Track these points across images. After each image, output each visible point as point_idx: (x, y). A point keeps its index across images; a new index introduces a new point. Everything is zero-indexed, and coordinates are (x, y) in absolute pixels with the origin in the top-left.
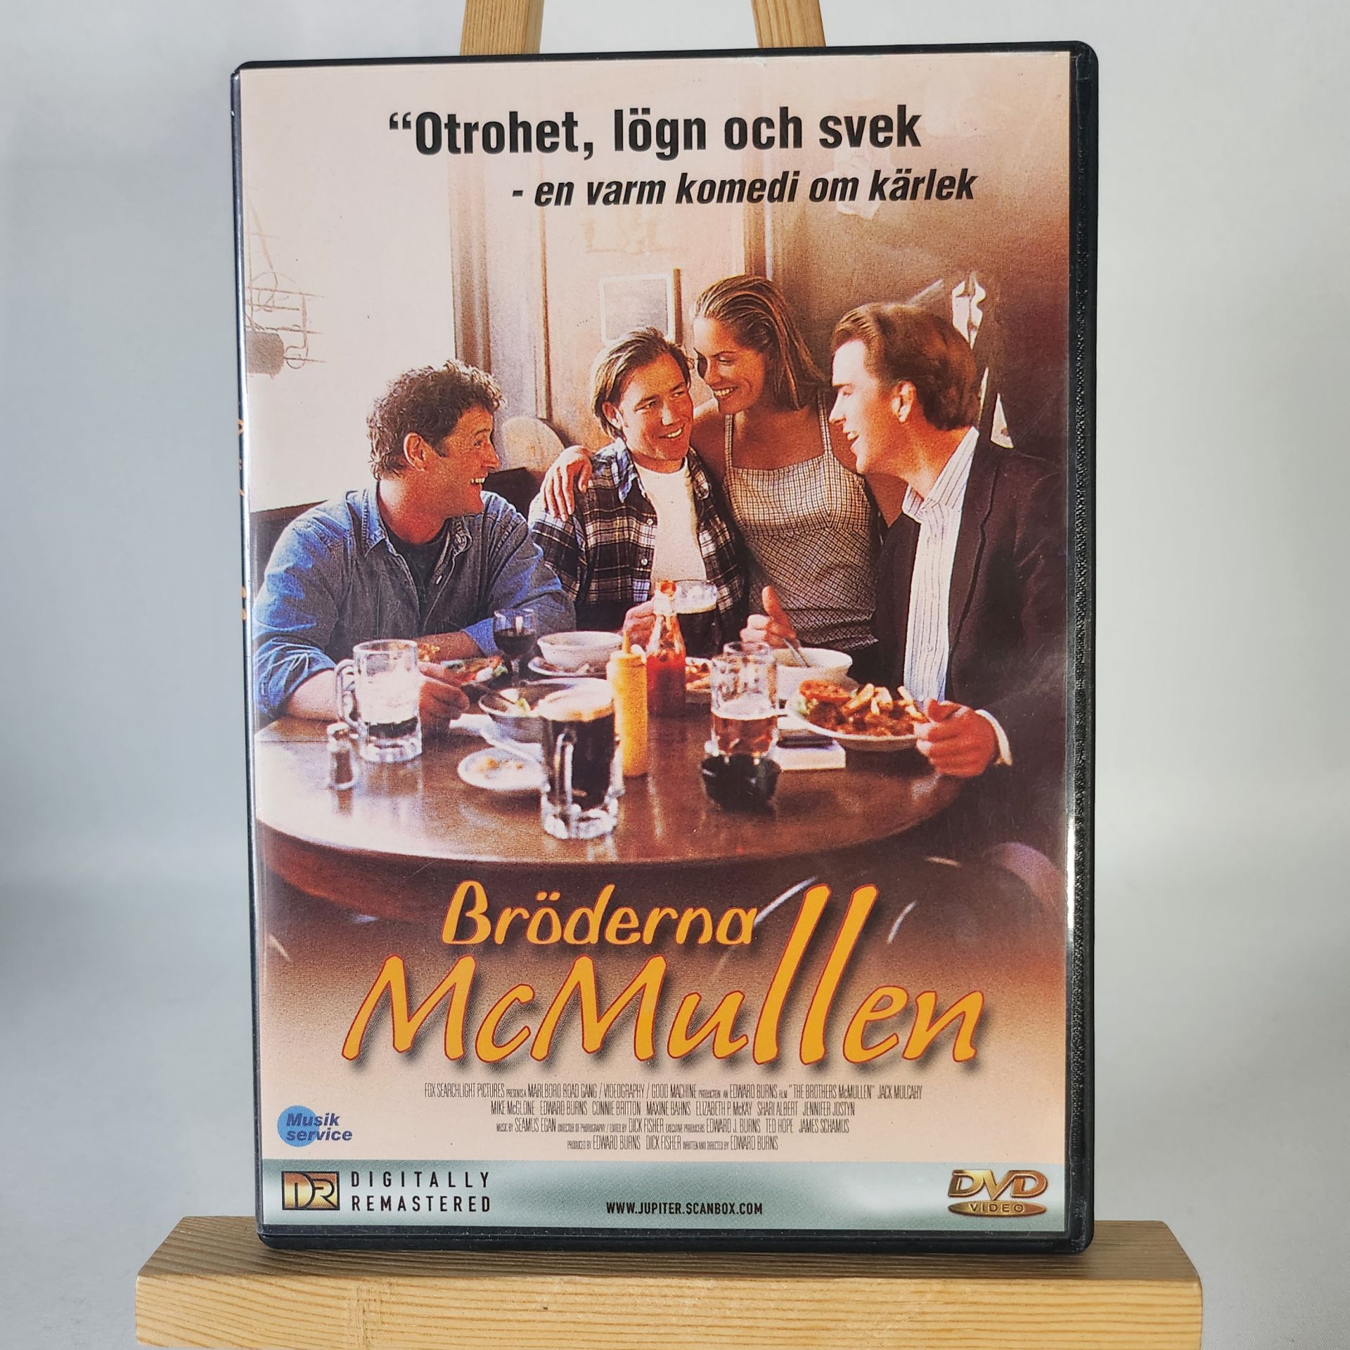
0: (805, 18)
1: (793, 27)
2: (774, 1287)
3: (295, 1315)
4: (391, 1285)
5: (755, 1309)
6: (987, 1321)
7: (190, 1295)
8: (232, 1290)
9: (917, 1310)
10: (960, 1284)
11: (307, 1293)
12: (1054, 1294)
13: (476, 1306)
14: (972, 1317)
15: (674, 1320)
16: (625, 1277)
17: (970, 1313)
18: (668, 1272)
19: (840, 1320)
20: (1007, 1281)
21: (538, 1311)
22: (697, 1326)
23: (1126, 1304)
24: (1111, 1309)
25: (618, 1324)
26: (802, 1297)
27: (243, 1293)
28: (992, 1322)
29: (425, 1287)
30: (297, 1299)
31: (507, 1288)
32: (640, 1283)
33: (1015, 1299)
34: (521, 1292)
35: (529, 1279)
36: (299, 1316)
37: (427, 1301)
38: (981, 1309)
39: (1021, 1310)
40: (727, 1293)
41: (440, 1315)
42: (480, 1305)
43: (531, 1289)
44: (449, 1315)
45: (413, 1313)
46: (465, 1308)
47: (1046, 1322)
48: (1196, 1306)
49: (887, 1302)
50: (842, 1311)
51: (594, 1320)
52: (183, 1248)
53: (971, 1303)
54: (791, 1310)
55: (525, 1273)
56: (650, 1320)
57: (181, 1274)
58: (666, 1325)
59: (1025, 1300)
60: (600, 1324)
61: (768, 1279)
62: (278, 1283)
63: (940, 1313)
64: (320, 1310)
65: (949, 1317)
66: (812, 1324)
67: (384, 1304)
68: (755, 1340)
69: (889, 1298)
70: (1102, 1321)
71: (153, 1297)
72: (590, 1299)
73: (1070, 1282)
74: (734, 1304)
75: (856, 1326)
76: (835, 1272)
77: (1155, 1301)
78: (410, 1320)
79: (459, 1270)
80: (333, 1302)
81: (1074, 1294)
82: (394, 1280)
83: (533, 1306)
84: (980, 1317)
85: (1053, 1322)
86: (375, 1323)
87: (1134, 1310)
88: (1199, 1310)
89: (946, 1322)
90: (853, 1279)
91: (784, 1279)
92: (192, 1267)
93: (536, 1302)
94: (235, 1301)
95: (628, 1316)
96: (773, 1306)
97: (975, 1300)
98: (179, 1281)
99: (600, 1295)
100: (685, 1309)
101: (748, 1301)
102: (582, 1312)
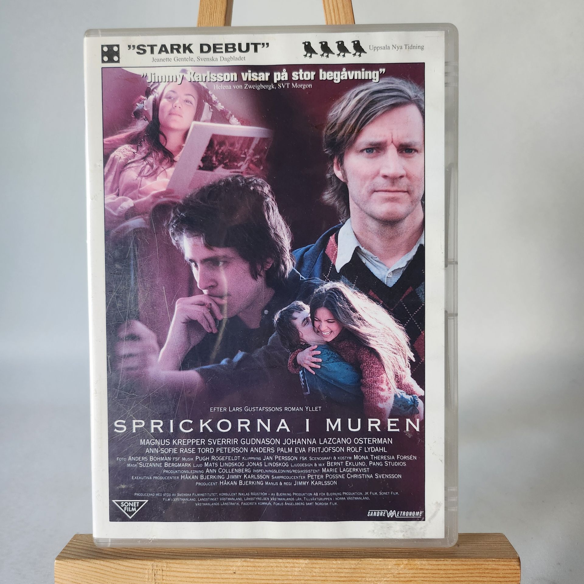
0: (346, 12)
1: (341, 17)
2: (334, 563)
3: (124, 577)
4: (167, 563)
5: (327, 572)
6: (427, 577)
7: (78, 568)
8: (97, 566)
9: (397, 572)
10: (415, 561)
11: (130, 567)
12: (456, 565)
13: (204, 572)
14: (421, 575)
15: (291, 577)
16: (269, 559)
17: (420, 573)
18: (288, 556)
19: (363, 577)
20: (436, 559)
21: (231, 574)
22: (301, 580)
23: (487, 569)
24: (481, 571)
25: (266, 580)
26: (346, 567)
27: (101, 567)
28: (429, 577)
29: (182, 564)
30: (126, 570)
31: (218, 564)
32: (276, 562)
33: (440, 567)
34: (224, 566)
35: (227, 560)
36: (127, 577)
37: (182, 570)
38: (425, 572)
39: (442, 572)
40: (314, 566)
41: (188, 576)
42: (206, 571)
43: (228, 565)
44: (192, 576)
45: (177, 575)
46: (199, 573)
47: (453, 577)
48: (517, 569)
49: (384, 569)
50: (364, 573)
51: (255, 578)
52: (75, 548)
53: (421, 569)
54: (342, 572)
55: (225, 557)
56: (280, 578)
57: (74, 559)
58: (287, 580)
59: (443, 567)
60: (258, 579)
61: (332, 559)
62: (117, 563)
63: (407, 573)
64: (136, 574)
65: (410, 575)
66: (351, 579)
67: (164, 571)
69: (384, 567)
70: (477, 577)
71: (62, 569)
72: (254, 568)
73: (463, 560)
74: (316, 570)
75: (370, 580)
76: (361, 556)
77: (500, 567)
78: (175, 579)
79: (196, 556)
80: (141, 571)
81: (464, 565)
82: (168, 561)
83: (229, 572)
84: (424, 575)
85: (455, 577)
86: (159, 580)
87: (491, 571)
88: (519, 571)
89: (409, 577)
90: (367, 559)
91: (339, 559)
92: (79, 556)
93: (230, 570)
94: (98, 571)
95: (271, 576)
96: (334, 571)
97: (422, 568)
98: (73, 562)
99: (258, 567)
100: (295, 572)
101: (323, 569)
102: (251, 574)
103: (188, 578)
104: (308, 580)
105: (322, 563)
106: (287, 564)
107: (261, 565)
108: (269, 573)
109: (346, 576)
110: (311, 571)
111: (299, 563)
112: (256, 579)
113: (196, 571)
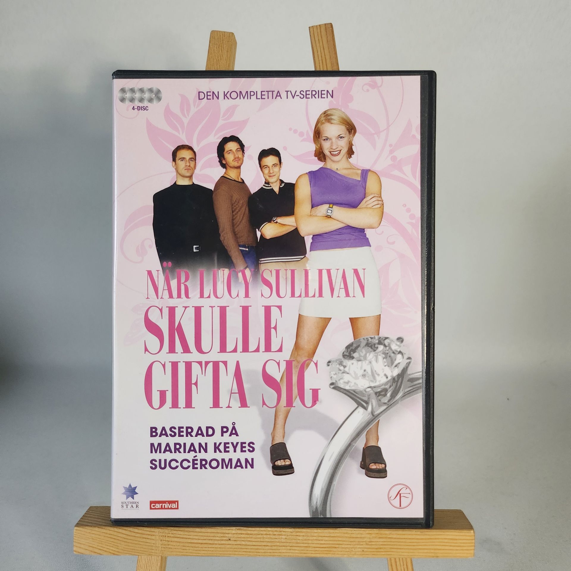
2: (315, 532)
3: (135, 542)
4: (172, 530)
5: (308, 540)
6: (395, 545)
7: (95, 534)
8: (111, 532)
9: (368, 541)
10: (385, 531)
11: (140, 533)
13: (203, 538)
15: (278, 544)
17: (389, 542)
19: (340, 544)
20: (402, 530)
22: (286, 546)
23: (446, 539)
24: (441, 541)
25: (257, 545)
26: (326, 535)
27: (115, 534)
29: (184, 531)
30: (136, 536)
31: (215, 532)
32: (265, 530)
33: (406, 537)
34: (221, 533)
35: (224, 528)
37: (185, 536)
38: (393, 540)
39: (407, 541)
40: (298, 534)
41: (190, 542)
42: (205, 538)
43: (224, 532)
44: (193, 541)
45: (180, 541)
46: (199, 539)
47: (417, 545)
48: (472, 540)
50: (341, 541)
52: (91, 517)
53: (389, 538)
56: (269, 544)
57: (91, 526)
58: (275, 546)
59: (410, 537)
60: (250, 545)
62: (129, 530)
63: (377, 542)
64: (144, 540)
65: (381, 543)
66: (330, 545)
67: (168, 537)
68: (308, 552)
69: (359, 536)
70: (437, 545)
71: (81, 535)
72: (246, 535)
74: (300, 538)
75: (346, 546)
77: (457, 538)
78: (178, 544)
80: (149, 537)
81: (426, 535)
82: (172, 528)
84: (392, 543)
85: (419, 545)
86: (165, 545)
87: (449, 541)
89: (379, 545)
91: (319, 528)
92: (95, 524)
93: (226, 537)
94: (112, 536)
95: (261, 542)
96: (315, 539)
97: (390, 536)
98: (91, 529)
99: (250, 534)
100: (282, 539)
101: (306, 537)
102: (243, 541)
103: (190, 544)
104: (293, 546)
105: (305, 532)
106: (275, 532)
107: (252, 532)
108: (259, 540)
109: (325, 543)
110: (295, 538)
111: (285, 532)
112: (248, 545)
113: (197, 538)
